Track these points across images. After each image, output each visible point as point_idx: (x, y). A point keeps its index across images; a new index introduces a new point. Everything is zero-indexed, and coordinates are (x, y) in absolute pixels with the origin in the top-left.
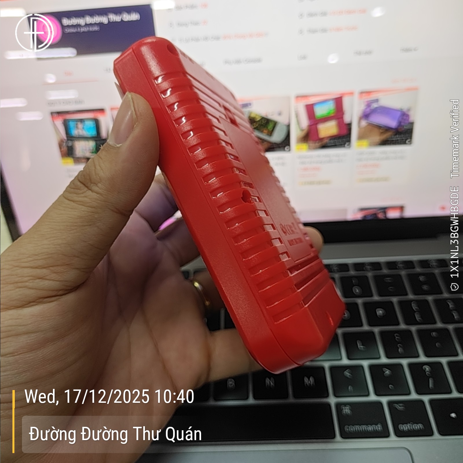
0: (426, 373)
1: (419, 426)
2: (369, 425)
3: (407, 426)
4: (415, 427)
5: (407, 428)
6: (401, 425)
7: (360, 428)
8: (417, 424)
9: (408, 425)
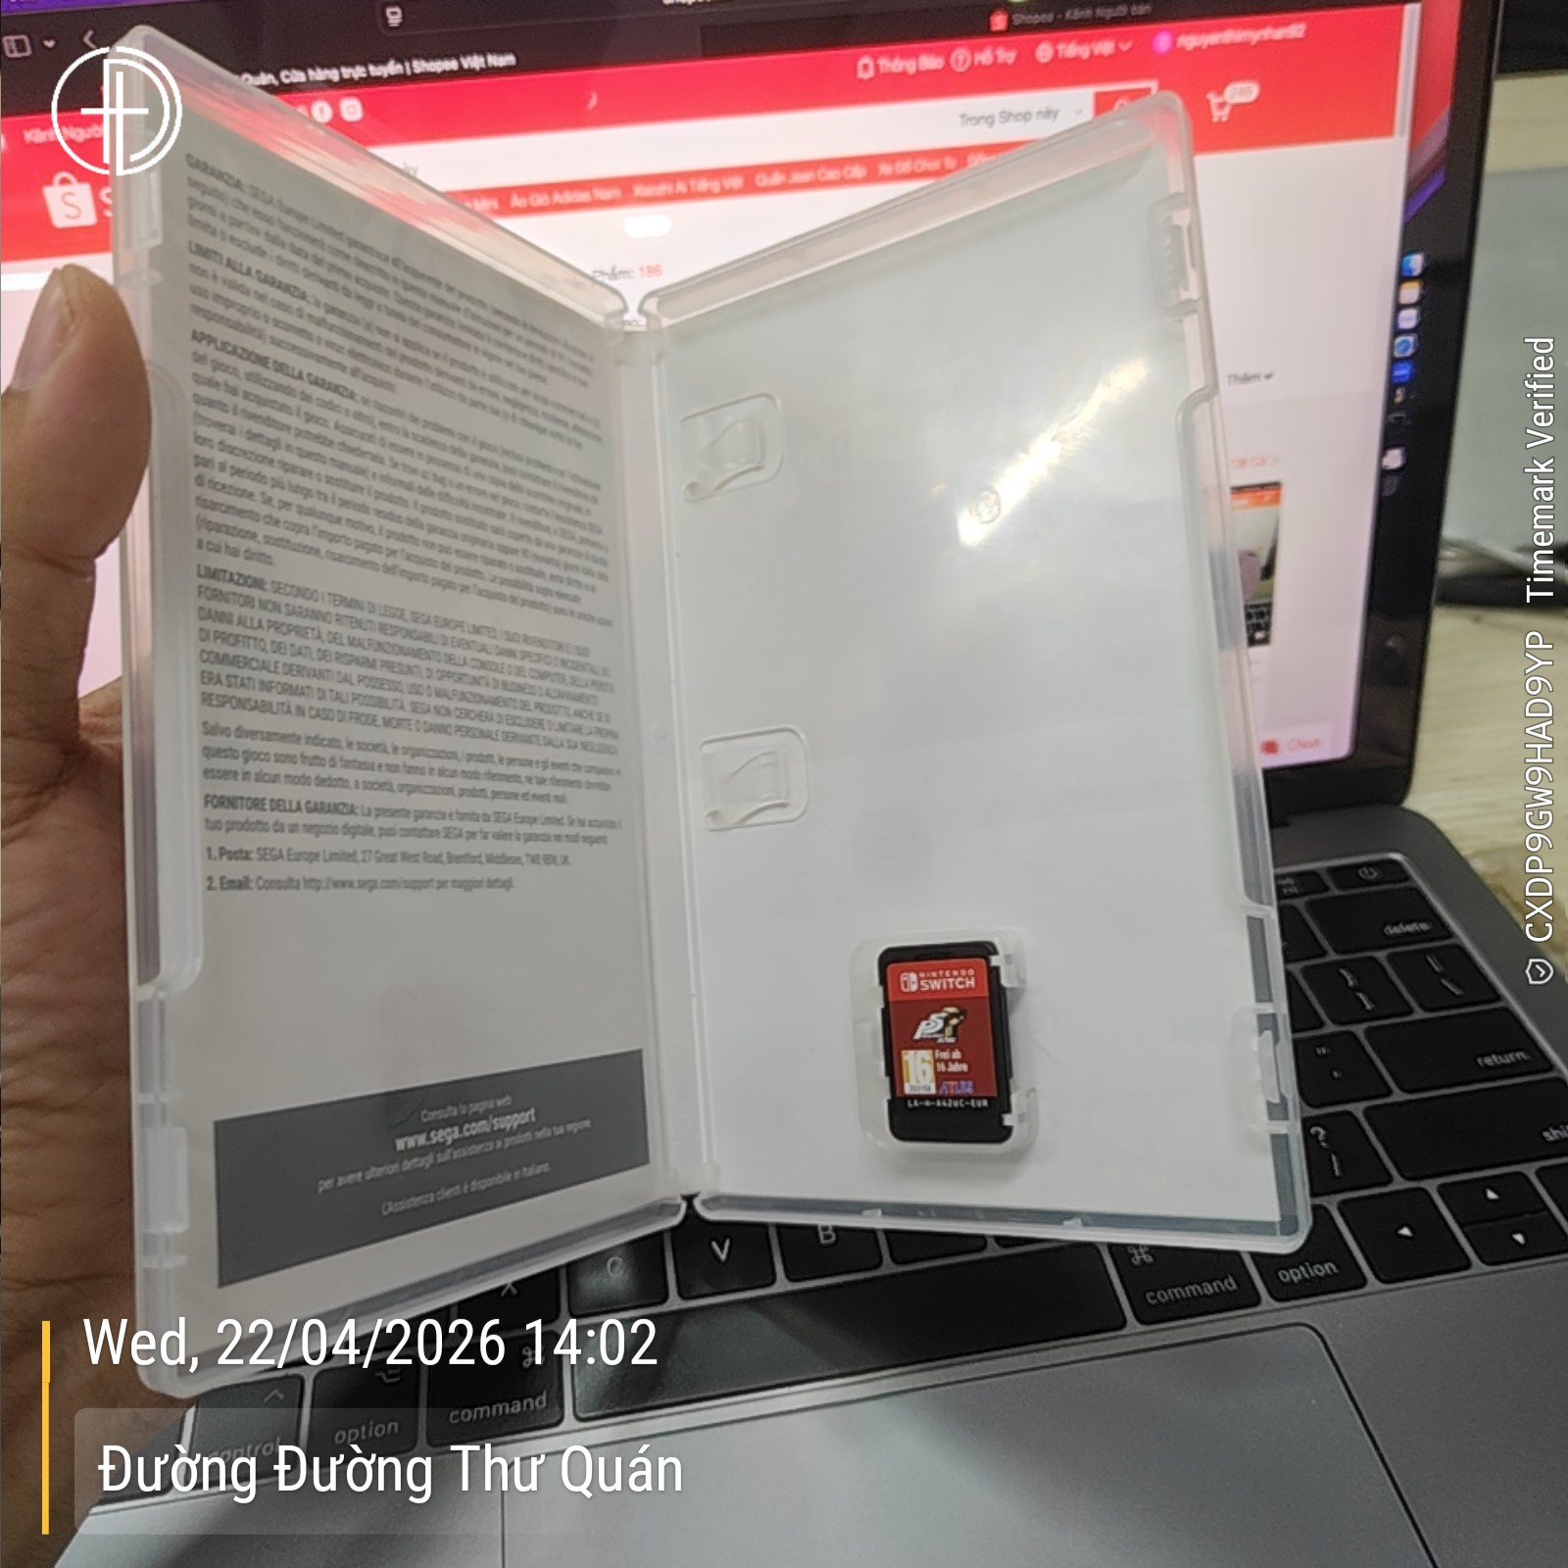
0: (1319, 1142)
1: (1328, 1268)
2: (1204, 1284)
3: (1301, 1272)
4: (1320, 1271)
5: (1300, 1276)
6: (1285, 1272)
7: (1185, 1292)
8: (1322, 1264)
9: (1302, 1268)
